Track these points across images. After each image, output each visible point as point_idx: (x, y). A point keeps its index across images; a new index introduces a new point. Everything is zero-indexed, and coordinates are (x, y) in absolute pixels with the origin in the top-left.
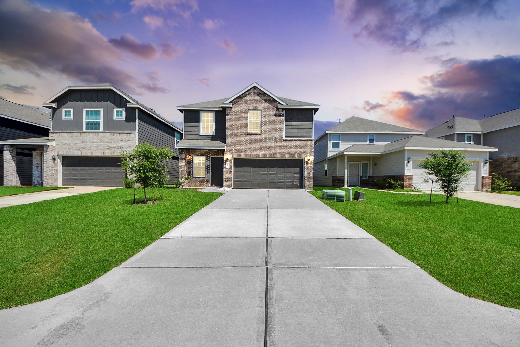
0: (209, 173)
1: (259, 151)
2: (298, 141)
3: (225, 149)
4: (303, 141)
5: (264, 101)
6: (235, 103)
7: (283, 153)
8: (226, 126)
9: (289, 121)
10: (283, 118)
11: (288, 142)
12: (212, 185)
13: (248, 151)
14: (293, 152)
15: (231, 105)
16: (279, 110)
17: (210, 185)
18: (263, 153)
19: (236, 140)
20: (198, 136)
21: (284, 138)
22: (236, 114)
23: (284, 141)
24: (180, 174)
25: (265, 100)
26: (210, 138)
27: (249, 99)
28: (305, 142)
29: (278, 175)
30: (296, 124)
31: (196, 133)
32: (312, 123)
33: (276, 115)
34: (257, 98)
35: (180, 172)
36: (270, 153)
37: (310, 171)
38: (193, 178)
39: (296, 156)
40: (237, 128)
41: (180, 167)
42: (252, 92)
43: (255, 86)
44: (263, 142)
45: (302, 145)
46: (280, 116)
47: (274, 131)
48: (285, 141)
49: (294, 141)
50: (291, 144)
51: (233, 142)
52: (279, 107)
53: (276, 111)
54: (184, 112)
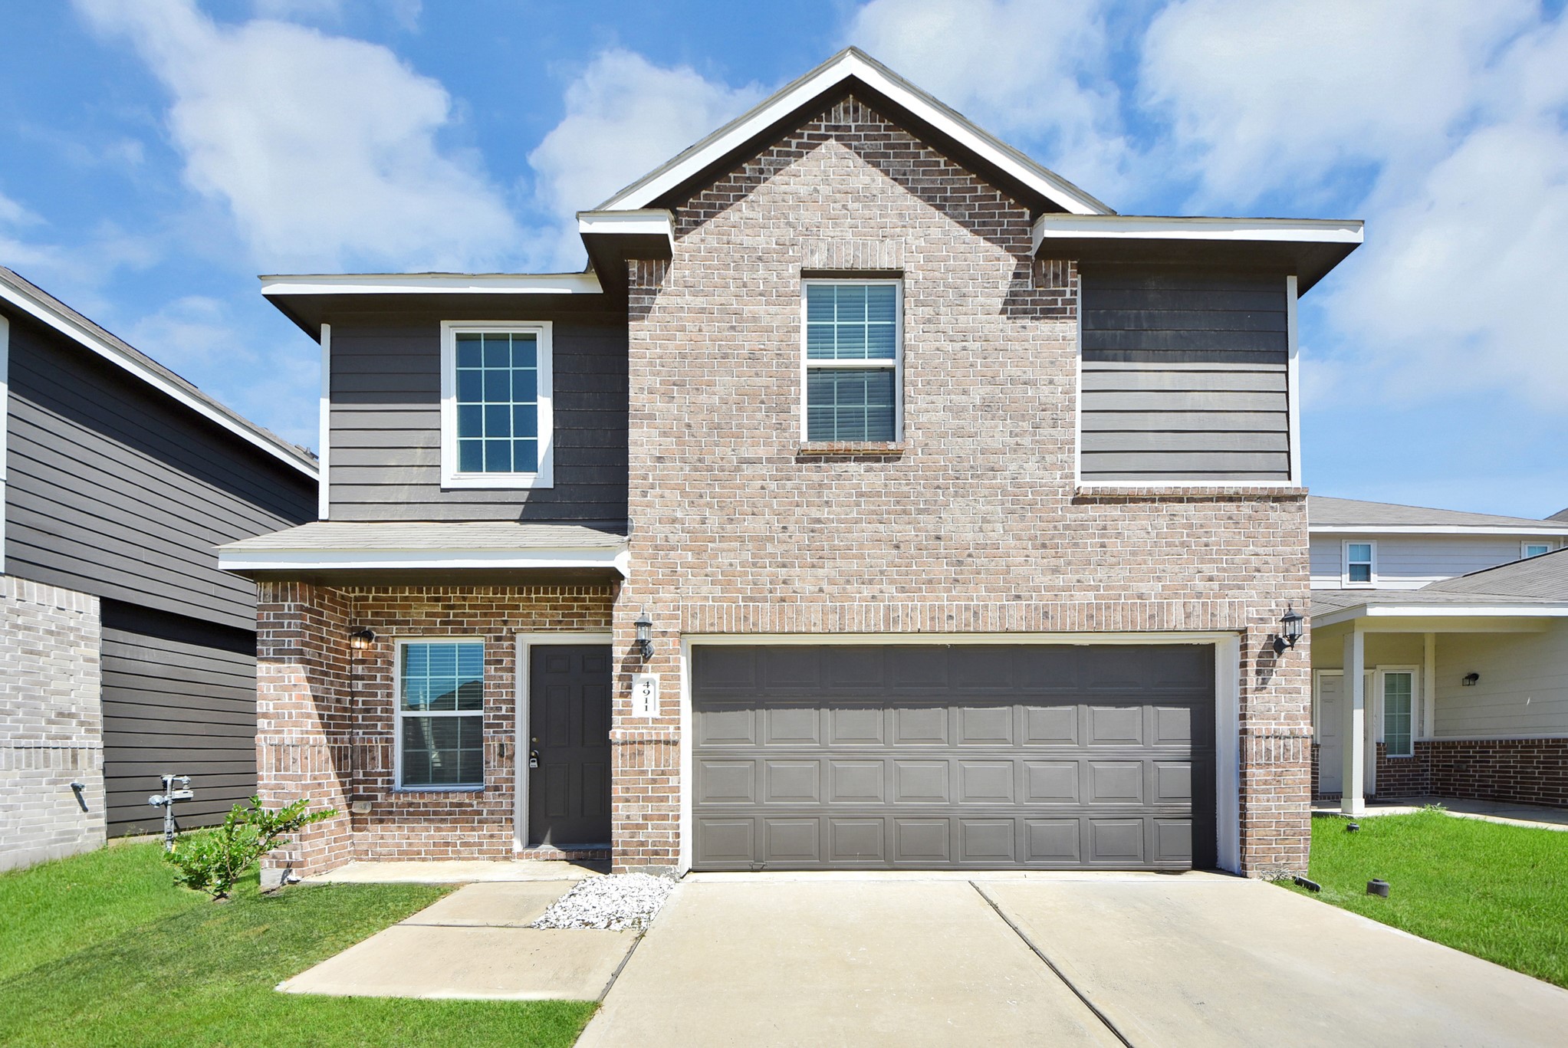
0: (511, 757)
1: (892, 582)
2: (1190, 500)
3: (624, 571)
4: (1230, 499)
5: (919, 203)
6: (697, 224)
7: (1083, 598)
8: (631, 394)
9: (1115, 359)
10: (1070, 330)
11: (1114, 511)
12: (533, 841)
13: (804, 581)
14: (1152, 589)
15: (660, 225)
16: (1036, 268)
17: (518, 846)
18: (923, 599)
19: (710, 505)
20: (434, 495)
21: (1087, 486)
22: (700, 302)
23: (1079, 500)
24: (267, 775)
25: (928, 196)
26: (517, 511)
27: (803, 191)
28: (1246, 508)
29: (1032, 765)
30: (1167, 381)
31: (418, 476)
32: (1283, 368)
33: (1014, 306)
34: (870, 178)
35: (265, 758)
36: (978, 595)
37: (1285, 730)
38: (393, 800)
39: (1176, 617)
40: (711, 411)
41: (262, 723)
42: (826, 137)
43: (852, 78)
44: (920, 512)
45: (1221, 533)
46: (1050, 312)
47: (997, 433)
48: (1092, 501)
49: (1163, 499)
50: (1133, 523)
51: (691, 519)
52: (1050, 233)
53: (1016, 275)
54: (326, 330)
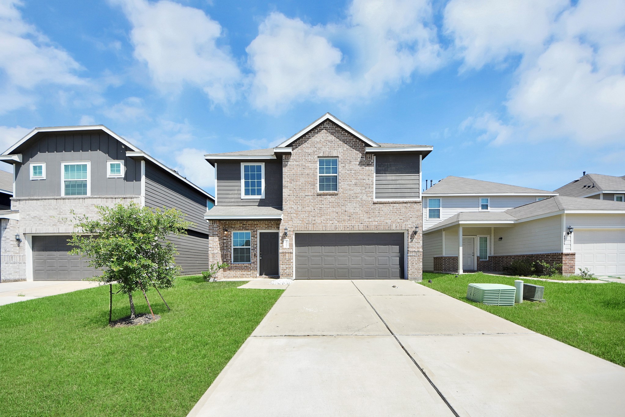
0: (257, 256)
1: (336, 220)
2: (397, 203)
3: (282, 219)
4: (405, 203)
5: (342, 143)
6: (297, 147)
7: (374, 223)
8: (283, 182)
9: (382, 174)
10: (373, 169)
11: (381, 206)
12: (261, 274)
13: (318, 220)
14: (389, 221)
15: (289, 150)
16: (366, 156)
17: (258, 275)
18: (342, 224)
19: (299, 205)
20: (239, 200)
21: (375, 200)
22: (297, 163)
23: (374, 203)
24: (211, 259)
25: (344, 141)
26: (257, 204)
27: (318, 140)
28: (409, 205)
29: (366, 258)
30: (394, 178)
31: (236, 196)
32: (418, 175)
33: (361, 164)
34: (332, 138)
35: (210, 256)
36: (354, 223)
37: (416, 250)
38: (232, 265)
39: (394, 227)
40: (299, 185)
41: (210, 249)
42: (323, 129)
43: (328, 119)
44: (342, 206)
45: (403, 210)
46: (368, 165)
47: (358, 190)
48: (377, 204)
49: (391, 203)
50: (386, 209)
51: (295, 207)
52: (367, 151)
53: (361, 157)
54: (216, 164)
